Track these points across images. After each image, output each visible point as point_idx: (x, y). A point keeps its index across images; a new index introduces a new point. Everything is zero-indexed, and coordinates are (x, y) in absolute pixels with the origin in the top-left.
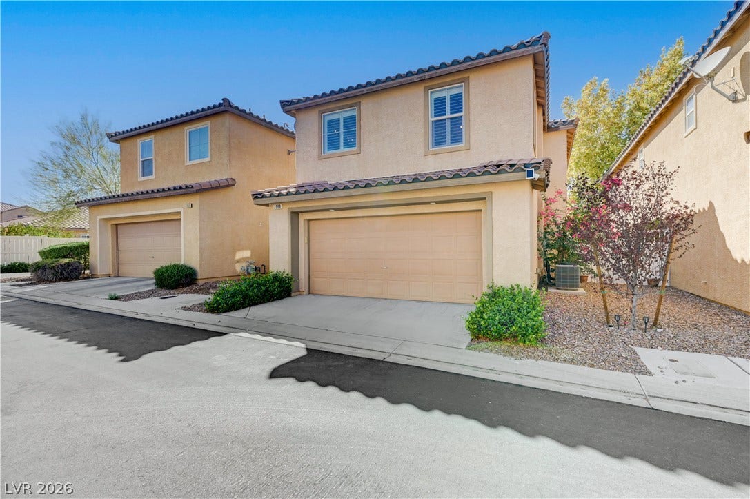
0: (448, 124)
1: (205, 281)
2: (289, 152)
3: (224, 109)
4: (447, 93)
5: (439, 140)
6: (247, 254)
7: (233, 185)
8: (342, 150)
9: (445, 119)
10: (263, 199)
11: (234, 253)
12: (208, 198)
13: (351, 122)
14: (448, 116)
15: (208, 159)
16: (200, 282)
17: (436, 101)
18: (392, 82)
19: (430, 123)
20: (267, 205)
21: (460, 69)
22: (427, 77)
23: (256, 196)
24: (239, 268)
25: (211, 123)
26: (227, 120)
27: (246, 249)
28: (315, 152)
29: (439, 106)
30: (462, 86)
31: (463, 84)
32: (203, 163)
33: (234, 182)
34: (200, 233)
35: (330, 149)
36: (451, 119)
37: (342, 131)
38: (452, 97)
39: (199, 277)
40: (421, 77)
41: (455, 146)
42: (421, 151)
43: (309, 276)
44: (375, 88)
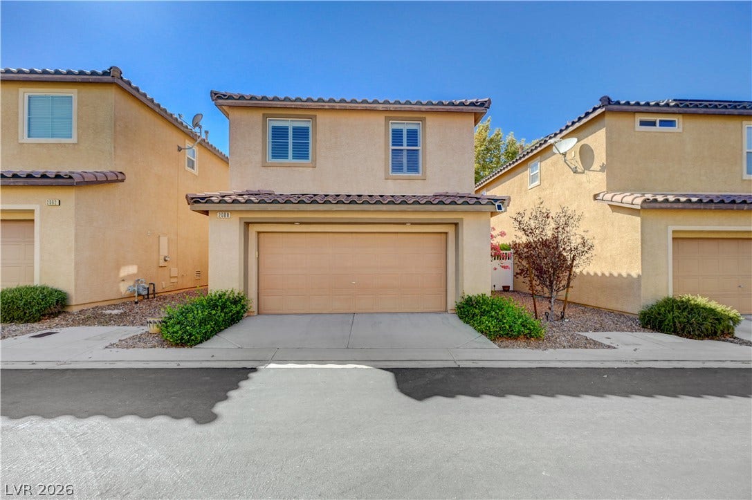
0: (405, 153)
1: (80, 308)
2: (180, 149)
3: (109, 79)
4: (405, 127)
5: (397, 168)
6: (132, 270)
7: (122, 181)
8: (290, 160)
9: (402, 150)
10: (207, 205)
11: (118, 269)
12: (89, 194)
13: (301, 133)
14: (405, 147)
15: (74, 140)
16: (75, 310)
17: (394, 131)
18: (357, 105)
19: (390, 151)
20: (206, 213)
21: (422, 109)
22: (391, 109)
23: (194, 201)
24: (124, 288)
25: (78, 93)
26: (111, 94)
27: (133, 264)
28: (258, 158)
29: (397, 135)
30: (419, 124)
31: (421, 122)
32: (63, 145)
33: (123, 177)
34: (76, 241)
35: (274, 157)
36: (408, 150)
37: (290, 141)
38: (409, 131)
39: (73, 302)
40: (387, 107)
41: (413, 175)
42: (382, 174)
43: (258, 293)
44: (338, 106)
